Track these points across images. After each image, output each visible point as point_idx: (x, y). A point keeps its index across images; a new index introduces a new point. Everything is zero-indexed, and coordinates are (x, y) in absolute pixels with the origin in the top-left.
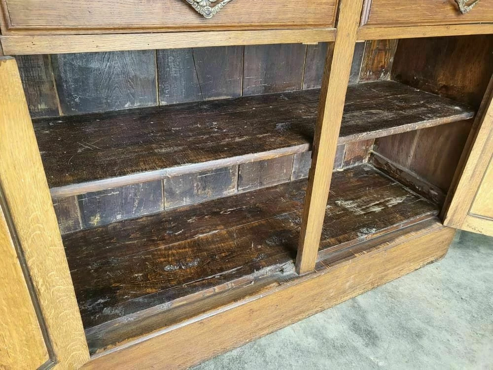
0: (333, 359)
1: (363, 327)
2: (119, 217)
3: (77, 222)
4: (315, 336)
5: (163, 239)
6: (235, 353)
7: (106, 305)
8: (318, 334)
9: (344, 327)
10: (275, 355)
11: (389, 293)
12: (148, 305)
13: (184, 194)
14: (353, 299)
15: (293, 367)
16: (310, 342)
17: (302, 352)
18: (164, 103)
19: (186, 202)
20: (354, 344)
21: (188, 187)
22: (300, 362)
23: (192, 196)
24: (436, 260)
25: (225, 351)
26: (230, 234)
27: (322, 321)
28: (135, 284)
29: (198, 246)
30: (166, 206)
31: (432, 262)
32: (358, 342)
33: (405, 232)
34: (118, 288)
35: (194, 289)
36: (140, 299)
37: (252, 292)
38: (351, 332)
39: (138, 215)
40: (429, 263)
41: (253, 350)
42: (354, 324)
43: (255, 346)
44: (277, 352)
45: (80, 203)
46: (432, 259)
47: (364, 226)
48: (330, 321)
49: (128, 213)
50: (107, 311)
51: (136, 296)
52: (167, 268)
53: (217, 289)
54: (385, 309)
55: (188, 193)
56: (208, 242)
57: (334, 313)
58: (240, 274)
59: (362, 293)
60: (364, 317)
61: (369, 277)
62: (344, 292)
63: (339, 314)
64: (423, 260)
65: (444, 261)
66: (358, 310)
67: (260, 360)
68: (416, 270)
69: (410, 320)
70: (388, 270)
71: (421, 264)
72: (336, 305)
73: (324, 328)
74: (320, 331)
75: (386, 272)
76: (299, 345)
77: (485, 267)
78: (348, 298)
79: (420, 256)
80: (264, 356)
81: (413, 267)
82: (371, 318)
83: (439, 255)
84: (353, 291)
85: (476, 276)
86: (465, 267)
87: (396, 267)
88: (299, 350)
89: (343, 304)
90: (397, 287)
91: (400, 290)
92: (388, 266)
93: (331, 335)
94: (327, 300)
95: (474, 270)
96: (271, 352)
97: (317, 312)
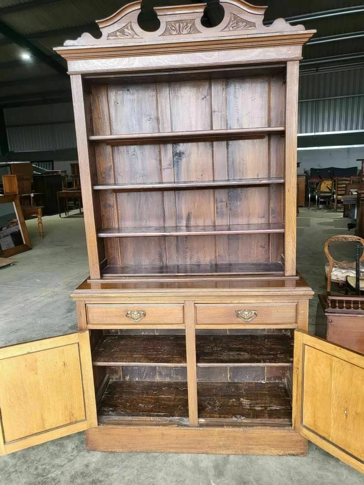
0: (194, 474)
1: (221, 468)
2: (137, 379)
3: (120, 377)
4: (194, 462)
5: (147, 393)
6: (156, 454)
7: (111, 411)
8: (196, 463)
9: (211, 464)
10: (171, 462)
12: (124, 415)
13: (167, 375)
14: (228, 455)
16: (190, 463)
17: (183, 466)
18: (157, 334)
19: (168, 380)
20: (209, 473)
21: (168, 372)
22: (179, 469)
23: (170, 377)
24: (297, 455)
25: (152, 452)
26: (175, 399)
27: (203, 458)
28: (125, 407)
29: (158, 400)
30: (158, 379)
31: (294, 455)
32: (212, 472)
33: (265, 425)
34: (119, 406)
35: (143, 415)
36: (123, 413)
37: (164, 425)
38: (212, 468)
39: (145, 380)
40: (289, 454)
41: (163, 457)
42: (218, 465)
43: (166, 455)
45: (122, 369)
46: (293, 452)
47: (239, 414)
48: (207, 459)
49: (141, 378)
50: (110, 413)
51: (122, 411)
52: (140, 405)
53: (152, 418)
54: (240, 465)
55: (169, 375)
56: (163, 399)
57: (213, 457)
58: (164, 416)
59: (235, 454)
60: (225, 465)
61: (237, 444)
62: (220, 447)
63: (214, 458)
64: (283, 450)
65: (305, 459)
66: (226, 461)
67: (163, 461)
68: (278, 455)
69: (248, 475)
70: (252, 445)
71: (282, 452)
72: (216, 454)
73: (202, 461)
74: (198, 461)
75: (251, 447)
76: (184, 463)
77: (330, 471)
78: (224, 452)
79: (278, 445)
80: (166, 460)
81: (275, 451)
82: (228, 466)
83: (298, 451)
84: (227, 449)
85: (317, 473)
86: (316, 465)
87: (258, 445)
88: (182, 464)
89: (220, 456)
90: (258, 459)
91: (259, 461)
92: (251, 443)
93: (201, 465)
94: (208, 447)
95: (319, 469)
96: (170, 460)
97: (203, 453)
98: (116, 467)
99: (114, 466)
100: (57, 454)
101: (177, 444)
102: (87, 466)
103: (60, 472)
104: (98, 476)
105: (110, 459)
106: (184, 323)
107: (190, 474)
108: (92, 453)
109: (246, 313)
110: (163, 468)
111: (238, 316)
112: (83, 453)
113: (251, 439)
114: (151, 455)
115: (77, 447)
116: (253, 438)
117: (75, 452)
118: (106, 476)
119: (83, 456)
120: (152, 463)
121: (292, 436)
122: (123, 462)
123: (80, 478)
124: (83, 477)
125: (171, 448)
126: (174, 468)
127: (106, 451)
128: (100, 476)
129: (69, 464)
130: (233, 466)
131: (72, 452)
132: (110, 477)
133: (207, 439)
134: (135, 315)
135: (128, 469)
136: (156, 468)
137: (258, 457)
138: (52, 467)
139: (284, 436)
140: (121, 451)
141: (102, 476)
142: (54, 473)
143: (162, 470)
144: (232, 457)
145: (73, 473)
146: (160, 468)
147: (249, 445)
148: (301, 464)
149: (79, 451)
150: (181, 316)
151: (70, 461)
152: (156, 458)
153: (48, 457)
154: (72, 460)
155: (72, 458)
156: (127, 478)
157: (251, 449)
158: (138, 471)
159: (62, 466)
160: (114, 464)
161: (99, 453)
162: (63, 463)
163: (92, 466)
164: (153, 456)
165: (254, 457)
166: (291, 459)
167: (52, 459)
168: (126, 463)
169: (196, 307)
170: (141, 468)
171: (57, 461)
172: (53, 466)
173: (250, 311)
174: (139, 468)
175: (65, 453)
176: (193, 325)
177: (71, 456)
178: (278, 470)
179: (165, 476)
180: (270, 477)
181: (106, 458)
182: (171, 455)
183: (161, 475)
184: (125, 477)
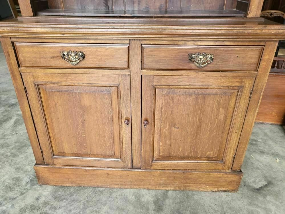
0: (135, 208)
1: (160, 203)
4: (136, 197)
6: (102, 189)
8: (138, 197)
9: (151, 199)
11: (188, 195)
14: (167, 191)
15: (118, 203)
16: (132, 198)
17: (126, 200)
20: (150, 207)
22: (122, 203)
24: (229, 191)
25: (98, 187)
27: (144, 193)
31: (226, 191)
32: (152, 207)
38: (152, 202)
40: (221, 191)
42: (157, 200)
43: (111, 190)
44: (116, 196)
46: (226, 189)
48: (148, 194)
54: (178, 200)
57: (153, 193)
59: (173, 190)
60: (164, 199)
61: (176, 183)
62: (160, 185)
63: (155, 194)
64: (217, 188)
65: (235, 194)
66: (165, 195)
67: (108, 195)
68: (212, 191)
69: (186, 210)
70: (189, 183)
71: (216, 189)
72: (156, 190)
73: (143, 196)
74: (140, 196)
75: (188, 185)
76: (127, 197)
77: (259, 206)
78: (164, 188)
79: (213, 184)
80: (111, 195)
81: (209, 188)
82: (167, 201)
83: (230, 188)
84: (167, 186)
85: (247, 208)
86: (245, 201)
87: (194, 184)
88: (125, 199)
89: (160, 191)
90: (194, 195)
91: (194, 197)
92: (189, 182)
93: (143, 200)
94: (150, 184)
95: (249, 205)
96: (114, 195)
97: (145, 189)
98: (65, 200)
99: (62, 200)
100: (12, 187)
101: (121, 182)
102: (37, 199)
103: (11, 205)
104: (47, 209)
105: (59, 193)
106: (129, 67)
107: (132, 208)
108: (44, 186)
109: (201, 57)
110: (108, 202)
111: (191, 60)
112: (36, 187)
113: (189, 179)
114: (97, 190)
115: (31, 180)
116: (191, 178)
117: (28, 186)
118: (53, 209)
119: (35, 189)
120: (98, 198)
121: (227, 177)
122: (71, 196)
123: (29, 212)
124: (32, 210)
125: (115, 184)
126: (117, 202)
127: (57, 185)
128: (48, 209)
129: (20, 197)
130: (171, 201)
131: (26, 186)
132: (57, 211)
133: (148, 178)
134: (73, 57)
135: (76, 203)
136: (101, 201)
137: (194, 192)
138: (4, 200)
139: (220, 177)
140: (70, 186)
141: (50, 209)
142: (5, 205)
143: (106, 204)
144: (170, 193)
145: (23, 206)
146: (105, 202)
147: (187, 183)
148: (233, 200)
149: (33, 185)
150: (126, 59)
151: (22, 194)
152: (101, 192)
153: (3, 190)
154: (24, 193)
155: (25, 191)
156: (73, 212)
157: (189, 186)
158: (84, 204)
159: (14, 199)
160: (63, 197)
161: (50, 187)
162: (15, 196)
163: (43, 199)
164: (99, 191)
165: (190, 193)
166: (223, 194)
167: (6, 192)
168: (74, 196)
169: (142, 49)
170: (87, 201)
171: (10, 194)
172: (6, 199)
173: (205, 54)
174: (85, 202)
175: (19, 186)
176: (139, 71)
177: (24, 189)
178: (212, 205)
179: (109, 210)
180: (205, 212)
181: (55, 192)
182: (115, 190)
183: (105, 208)
184: (71, 211)
